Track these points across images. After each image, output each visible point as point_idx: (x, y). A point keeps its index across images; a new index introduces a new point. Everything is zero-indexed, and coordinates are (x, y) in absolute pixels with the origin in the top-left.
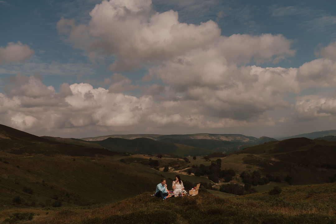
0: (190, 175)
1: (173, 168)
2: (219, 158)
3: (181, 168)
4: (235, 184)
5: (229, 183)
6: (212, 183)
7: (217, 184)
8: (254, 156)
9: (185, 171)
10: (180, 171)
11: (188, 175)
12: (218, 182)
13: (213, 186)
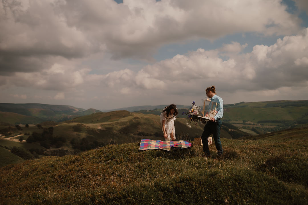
0: (22, 142)
1: (4, 135)
2: (51, 126)
3: (12, 135)
4: (66, 150)
5: (60, 149)
6: (44, 149)
7: (48, 150)
8: (83, 125)
9: (17, 138)
10: (12, 138)
11: (19, 141)
12: (49, 148)
13: (44, 152)
